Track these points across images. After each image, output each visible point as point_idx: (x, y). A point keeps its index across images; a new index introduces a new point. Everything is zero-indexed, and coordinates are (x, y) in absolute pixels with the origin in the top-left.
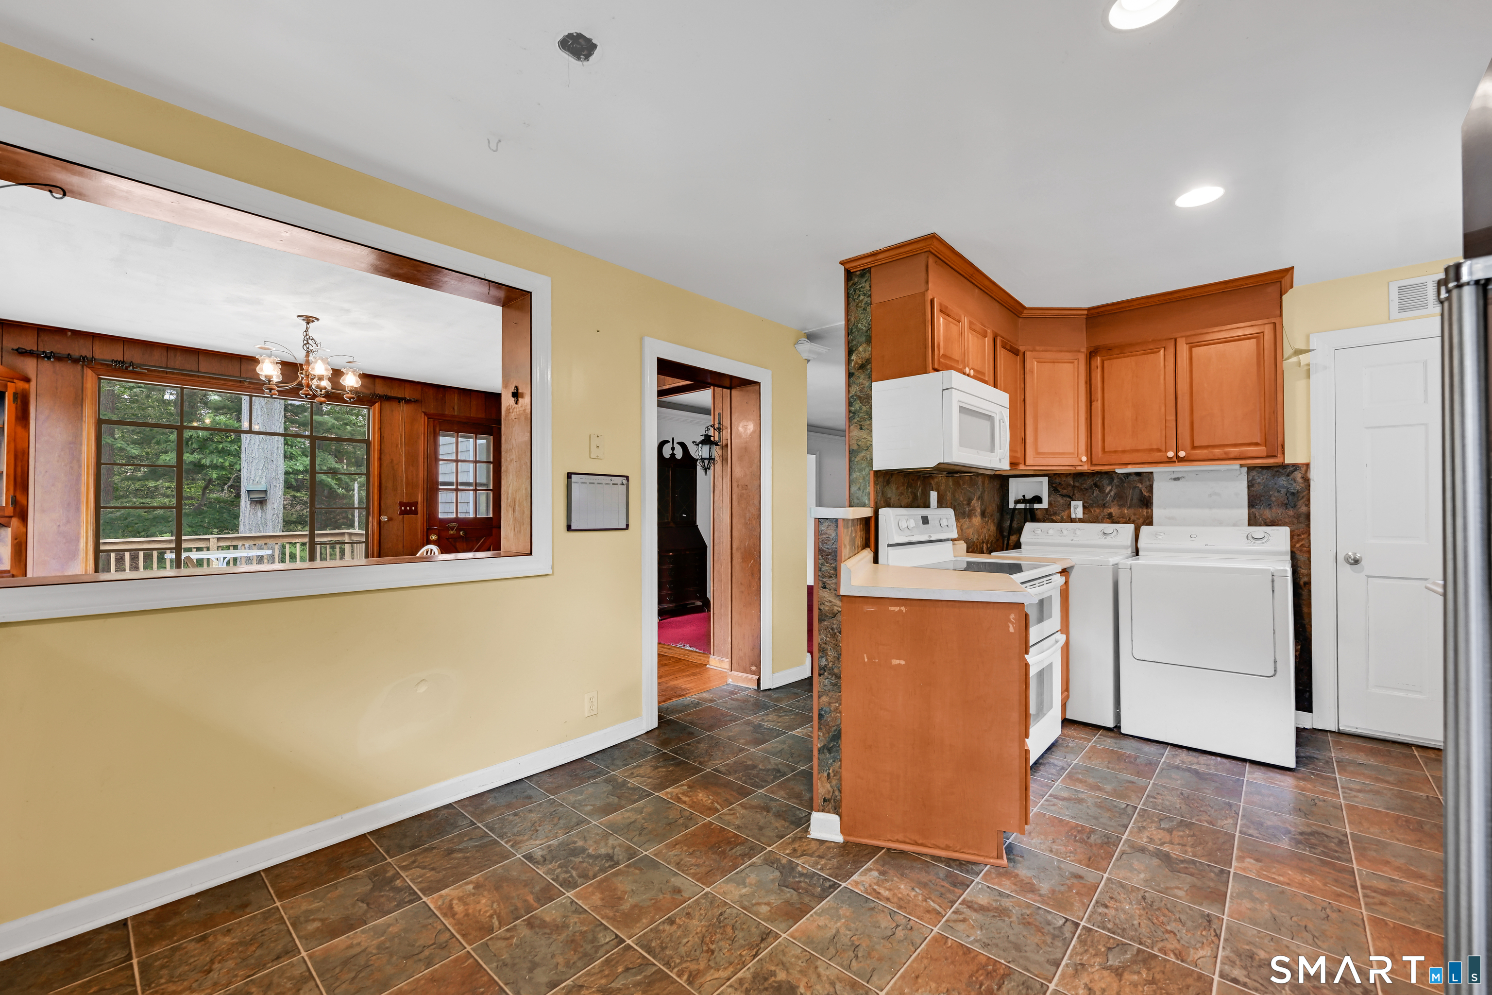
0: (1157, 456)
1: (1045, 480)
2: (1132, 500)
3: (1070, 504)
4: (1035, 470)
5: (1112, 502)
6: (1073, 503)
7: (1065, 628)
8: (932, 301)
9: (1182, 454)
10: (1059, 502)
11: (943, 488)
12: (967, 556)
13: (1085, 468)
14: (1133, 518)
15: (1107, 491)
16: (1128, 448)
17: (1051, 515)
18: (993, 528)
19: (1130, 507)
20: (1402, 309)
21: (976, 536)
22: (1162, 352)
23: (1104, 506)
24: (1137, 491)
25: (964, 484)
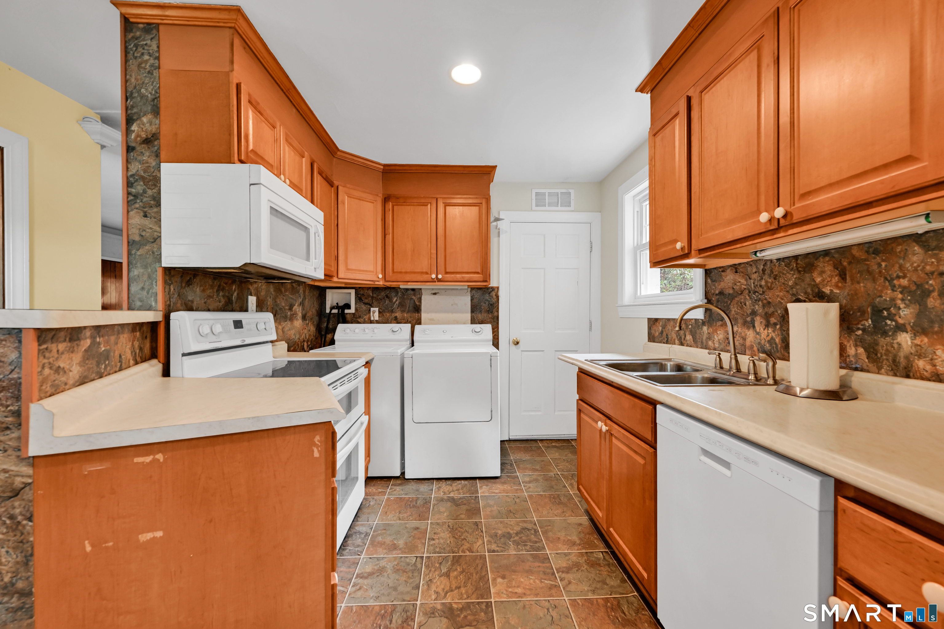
0: (425, 277)
1: (353, 292)
2: (409, 307)
3: (370, 310)
4: (346, 283)
5: (397, 308)
6: (372, 309)
7: (368, 411)
8: (238, 86)
9: (440, 276)
10: (362, 308)
11: (263, 293)
12: (288, 356)
13: (381, 283)
14: (409, 320)
15: (394, 300)
16: (408, 271)
17: (357, 318)
18: (312, 328)
19: (408, 312)
20: (537, 205)
21: (298, 336)
22: (429, 205)
23: (392, 311)
24: (412, 301)
25: (286, 291)
